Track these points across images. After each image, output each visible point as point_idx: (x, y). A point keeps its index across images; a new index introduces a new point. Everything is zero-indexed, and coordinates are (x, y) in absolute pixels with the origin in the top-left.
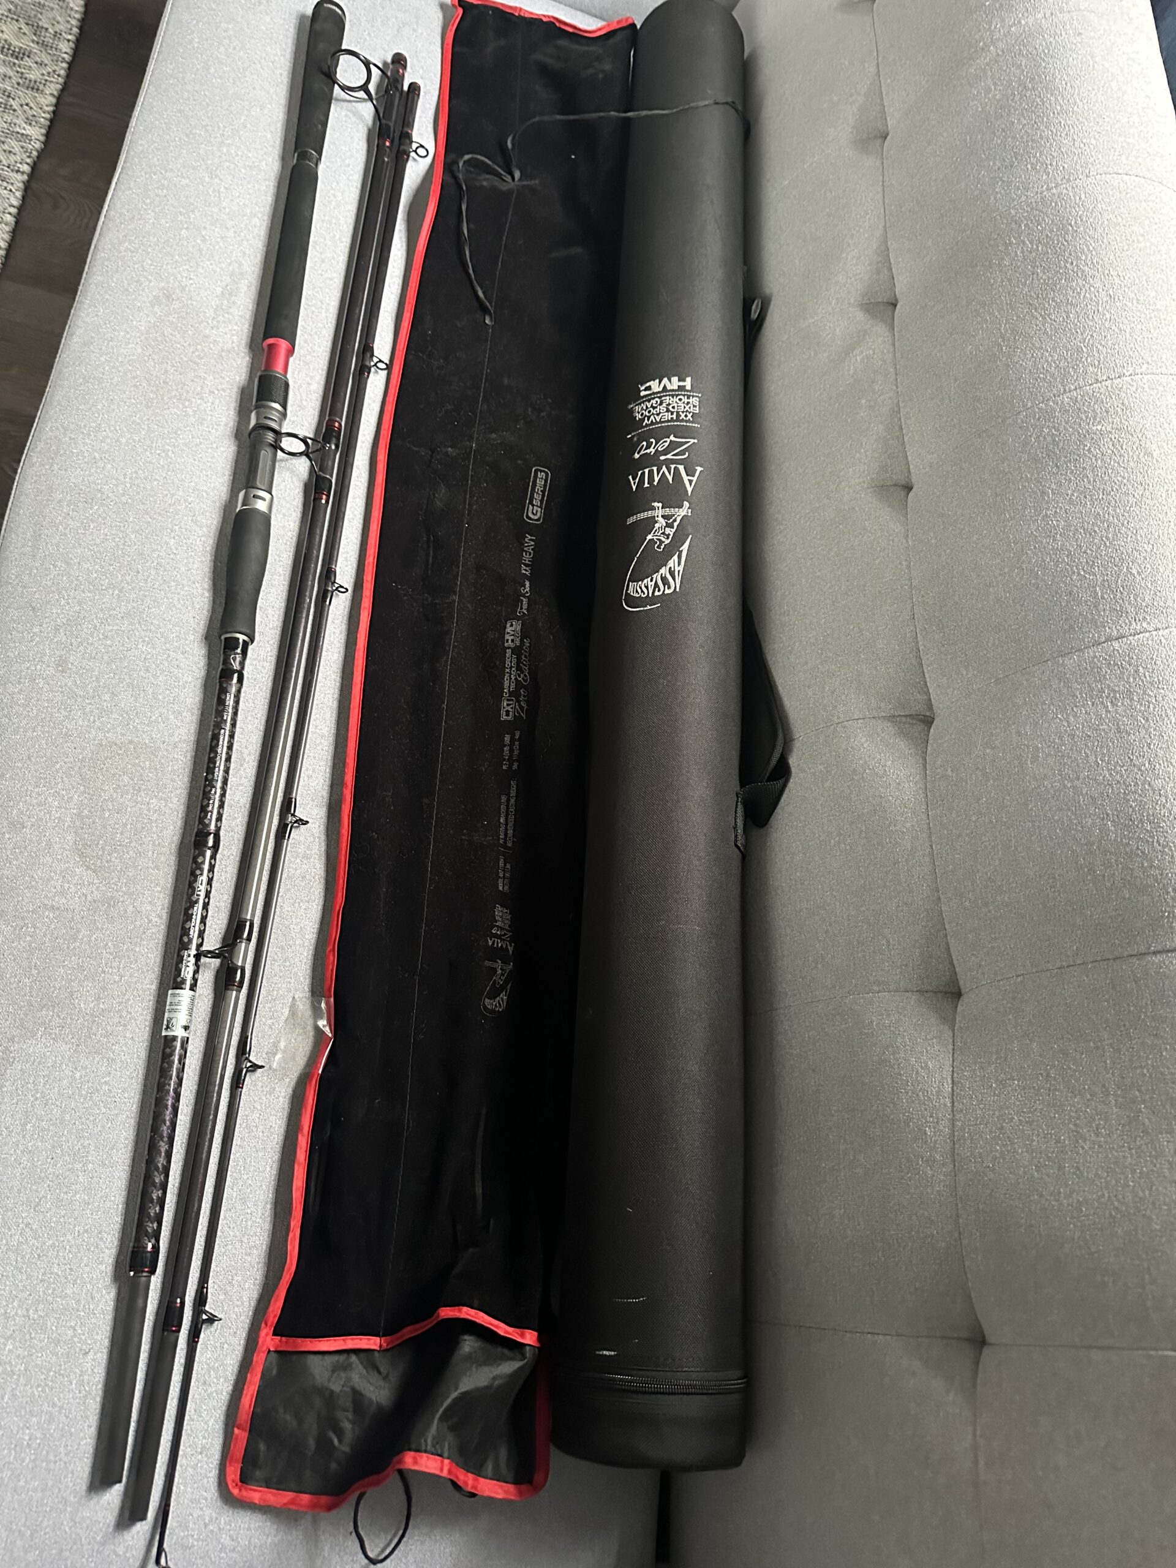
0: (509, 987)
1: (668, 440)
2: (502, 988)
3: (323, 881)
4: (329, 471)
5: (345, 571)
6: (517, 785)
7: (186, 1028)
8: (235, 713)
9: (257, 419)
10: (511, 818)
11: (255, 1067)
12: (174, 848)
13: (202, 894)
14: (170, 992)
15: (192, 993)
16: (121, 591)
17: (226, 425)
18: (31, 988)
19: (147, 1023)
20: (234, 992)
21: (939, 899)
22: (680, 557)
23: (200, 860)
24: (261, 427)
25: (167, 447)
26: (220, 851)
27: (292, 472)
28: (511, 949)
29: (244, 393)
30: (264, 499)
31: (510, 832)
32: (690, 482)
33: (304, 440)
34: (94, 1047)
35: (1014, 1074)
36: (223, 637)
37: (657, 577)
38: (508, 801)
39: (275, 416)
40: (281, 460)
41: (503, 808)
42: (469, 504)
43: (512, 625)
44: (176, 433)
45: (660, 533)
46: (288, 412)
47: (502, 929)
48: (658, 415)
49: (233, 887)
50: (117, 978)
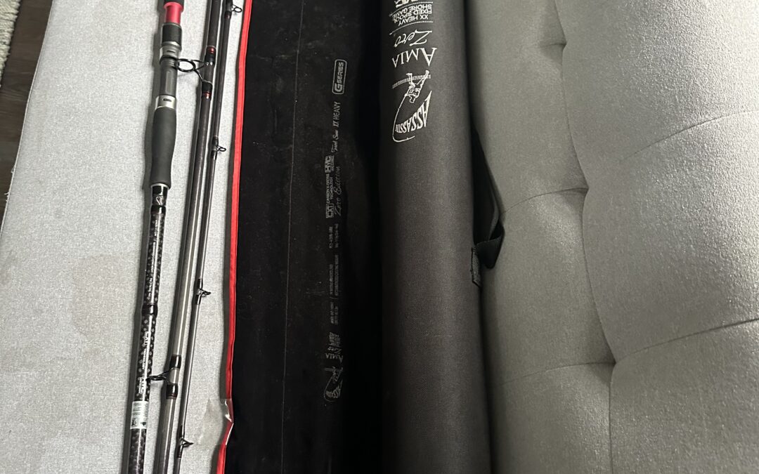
0: (341, 383)
1: (414, 33)
2: (337, 384)
3: (223, 328)
4: (210, 79)
5: (224, 138)
6: (339, 257)
7: (144, 424)
8: (162, 231)
9: (163, 53)
10: (337, 278)
11: (188, 444)
12: (131, 315)
13: (149, 342)
14: (133, 403)
15: (146, 402)
16: (90, 166)
17: (146, 58)
18: (52, 407)
19: (122, 423)
20: (172, 400)
21: (594, 304)
22: (425, 106)
23: (146, 322)
24: (166, 57)
25: (112, 76)
26: (158, 315)
27: (188, 82)
28: (341, 359)
29: (155, 37)
30: (170, 101)
31: (337, 287)
32: (429, 57)
33: (192, 62)
34: (91, 439)
35: (646, 412)
36: (152, 187)
37: (412, 119)
38: (334, 267)
39: (174, 49)
40: (180, 76)
41: (331, 273)
42: (298, 88)
43: (328, 159)
44: (116, 67)
45: (412, 92)
46: (183, 46)
47: (334, 347)
48: (407, 18)
49: (168, 336)
50: (102, 397)
